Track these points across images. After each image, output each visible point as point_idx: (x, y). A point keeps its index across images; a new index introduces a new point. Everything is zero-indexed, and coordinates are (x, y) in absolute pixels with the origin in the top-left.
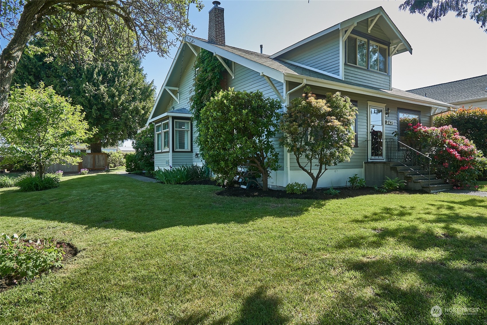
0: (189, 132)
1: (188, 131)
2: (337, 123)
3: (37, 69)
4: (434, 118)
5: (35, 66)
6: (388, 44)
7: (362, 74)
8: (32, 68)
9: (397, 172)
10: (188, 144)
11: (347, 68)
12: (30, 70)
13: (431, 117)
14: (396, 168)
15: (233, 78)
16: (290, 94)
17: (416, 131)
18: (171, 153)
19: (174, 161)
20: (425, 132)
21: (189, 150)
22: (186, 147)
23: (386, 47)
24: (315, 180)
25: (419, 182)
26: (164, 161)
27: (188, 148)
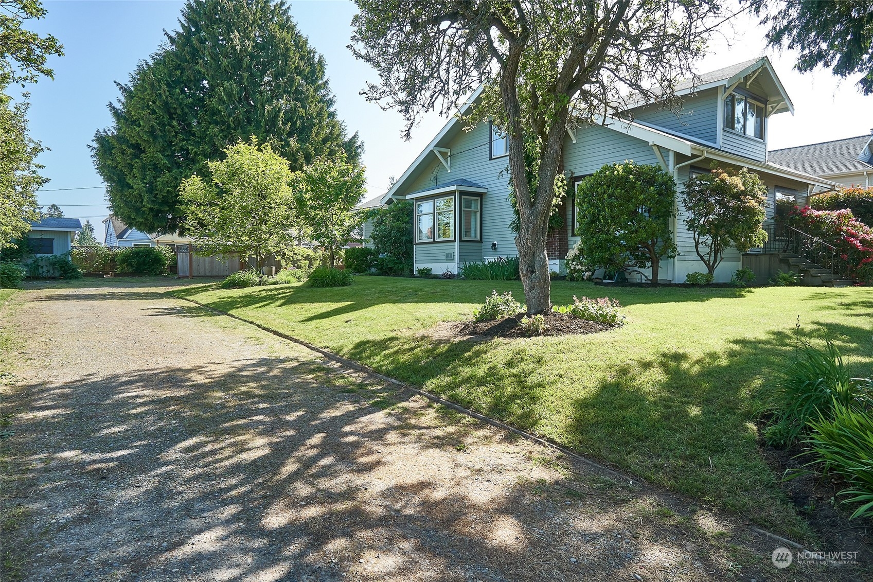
0: (478, 214)
1: (476, 212)
2: (753, 203)
3: (183, 109)
4: (811, 199)
5: (181, 104)
6: (765, 102)
7: (739, 142)
8: (175, 109)
9: (789, 265)
10: (476, 230)
11: (725, 134)
12: (172, 111)
13: (807, 198)
14: (788, 260)
15: (574, 142)
16: (679, 169)
17: (806, 216)
18: (457, 243)
19: (462, 254)
20: (816, 216)
21: (478, 238)
22: (473, 235)
23: (763, 106)
24: (711, 269)
25: (819, 276)
26: (442, 254)
27: (475, 237)
